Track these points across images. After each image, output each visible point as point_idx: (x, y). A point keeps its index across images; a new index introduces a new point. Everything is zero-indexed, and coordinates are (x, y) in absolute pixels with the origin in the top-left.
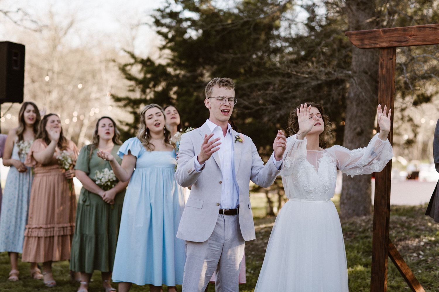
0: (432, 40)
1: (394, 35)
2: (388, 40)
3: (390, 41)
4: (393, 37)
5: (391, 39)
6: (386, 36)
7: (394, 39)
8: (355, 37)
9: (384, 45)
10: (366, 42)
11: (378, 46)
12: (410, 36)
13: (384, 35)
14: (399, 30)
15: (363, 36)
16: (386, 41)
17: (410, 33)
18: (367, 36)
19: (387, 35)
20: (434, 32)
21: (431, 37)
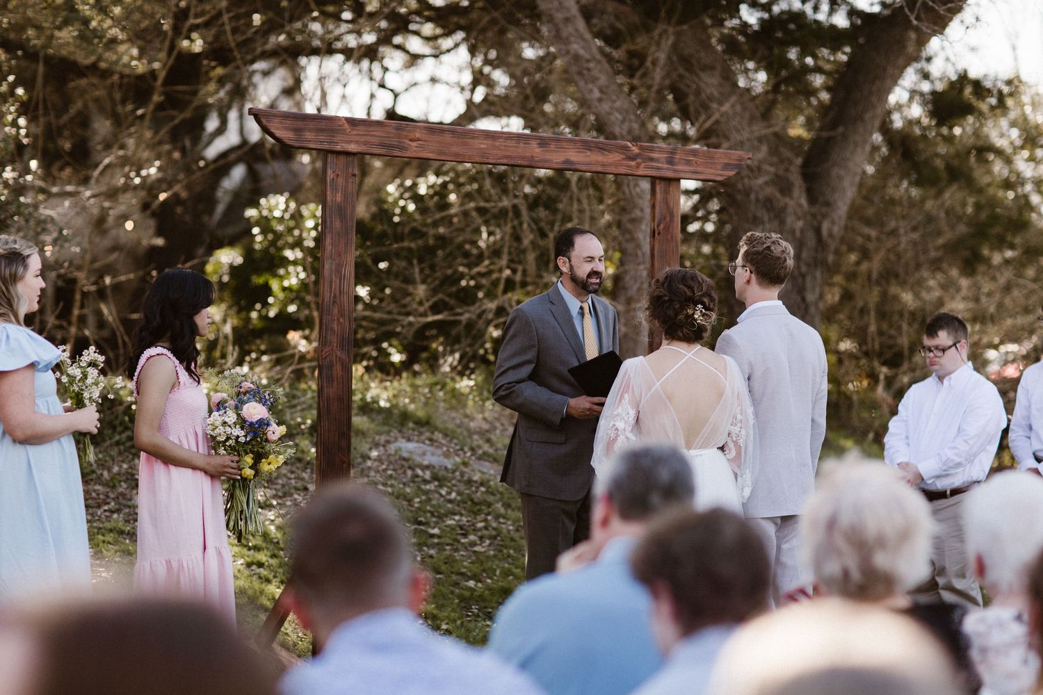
0: (457, 155)
1: (374, 133)
2: (363, 140)
3: (365, 143)
4: (371, 135)
5: (368, 138)
6: (356, 132)
7: (376, 140)
8: (281, 123)
9: (352, 147)
10: (309, 135)
11: (338, 148)
12: (411, 140)
13: (353, 130)
14: (386, 126)
15: (300, 124)
16: (357, 142)
17: (412, 135)
18: (312, 125)
19: (358, 130)
20: (460, 140)
21: (455, 149)
